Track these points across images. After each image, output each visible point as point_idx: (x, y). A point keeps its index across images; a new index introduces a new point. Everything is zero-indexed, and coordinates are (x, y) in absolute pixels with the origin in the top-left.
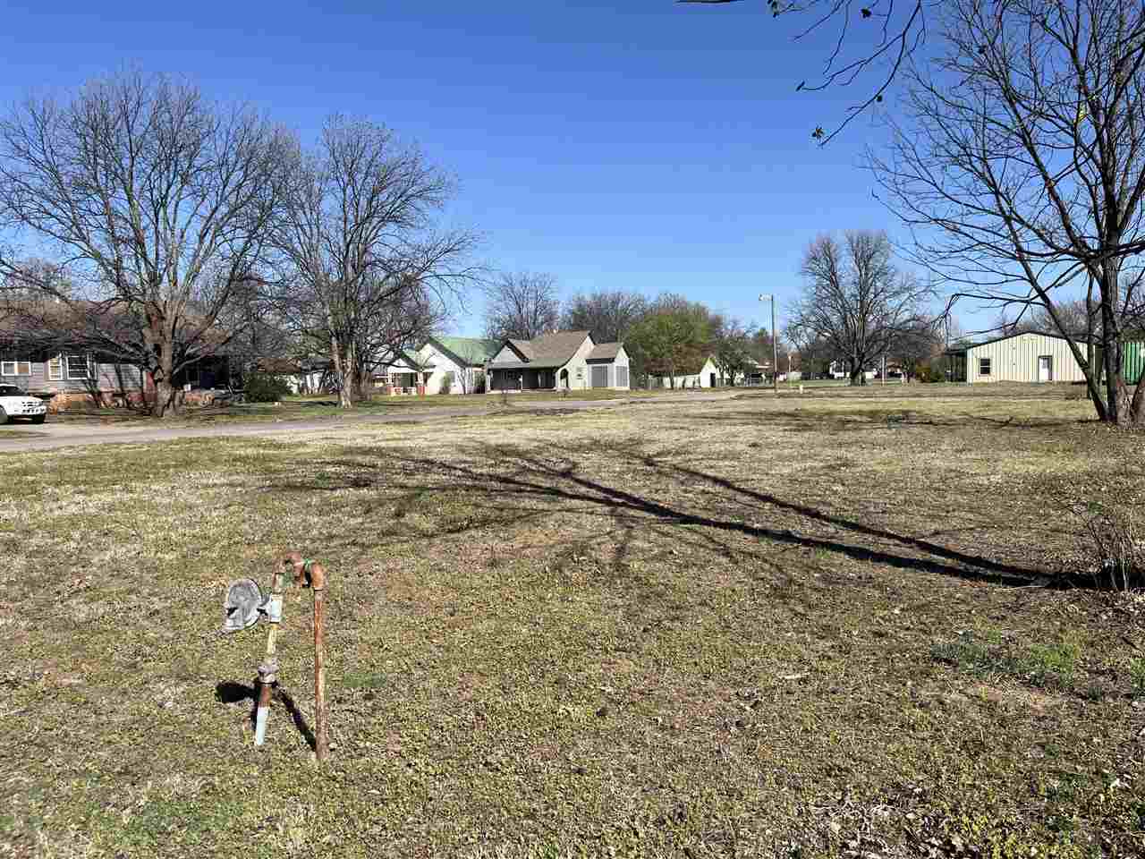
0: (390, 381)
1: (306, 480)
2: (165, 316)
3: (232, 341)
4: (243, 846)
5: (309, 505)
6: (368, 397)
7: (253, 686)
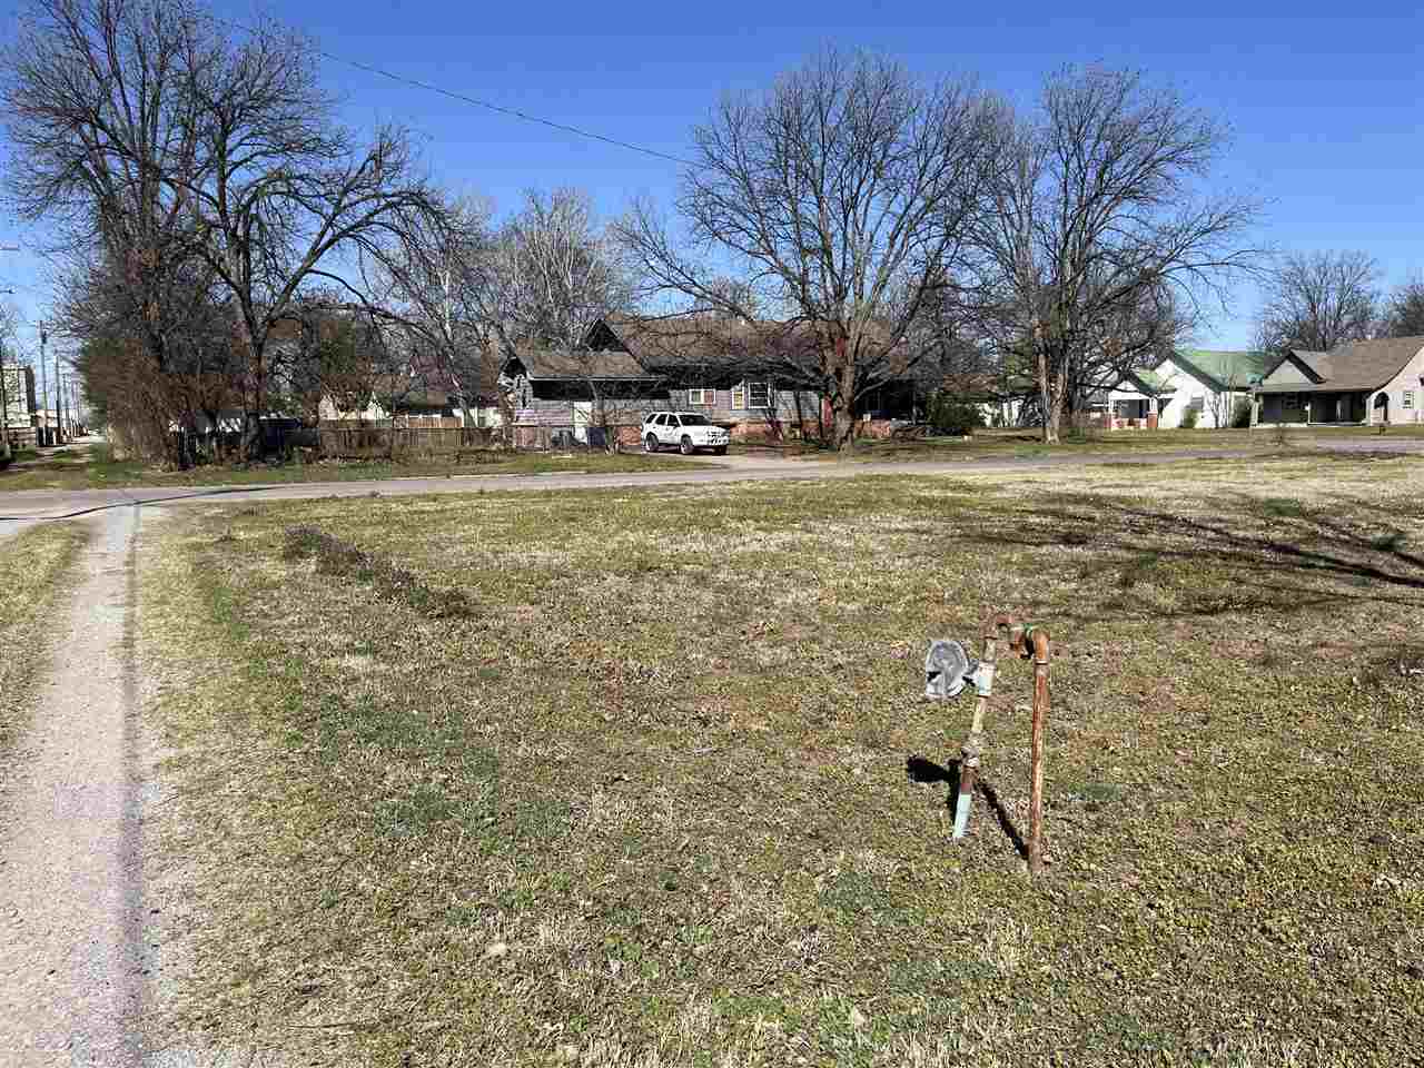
0: (1111, 411)
1: (1004, 530)
2: (848, 334)
3: (920, 361)
4: (946, 950)
5: (1009, 562)
6: (1081, 431)
7: (948, 768)
